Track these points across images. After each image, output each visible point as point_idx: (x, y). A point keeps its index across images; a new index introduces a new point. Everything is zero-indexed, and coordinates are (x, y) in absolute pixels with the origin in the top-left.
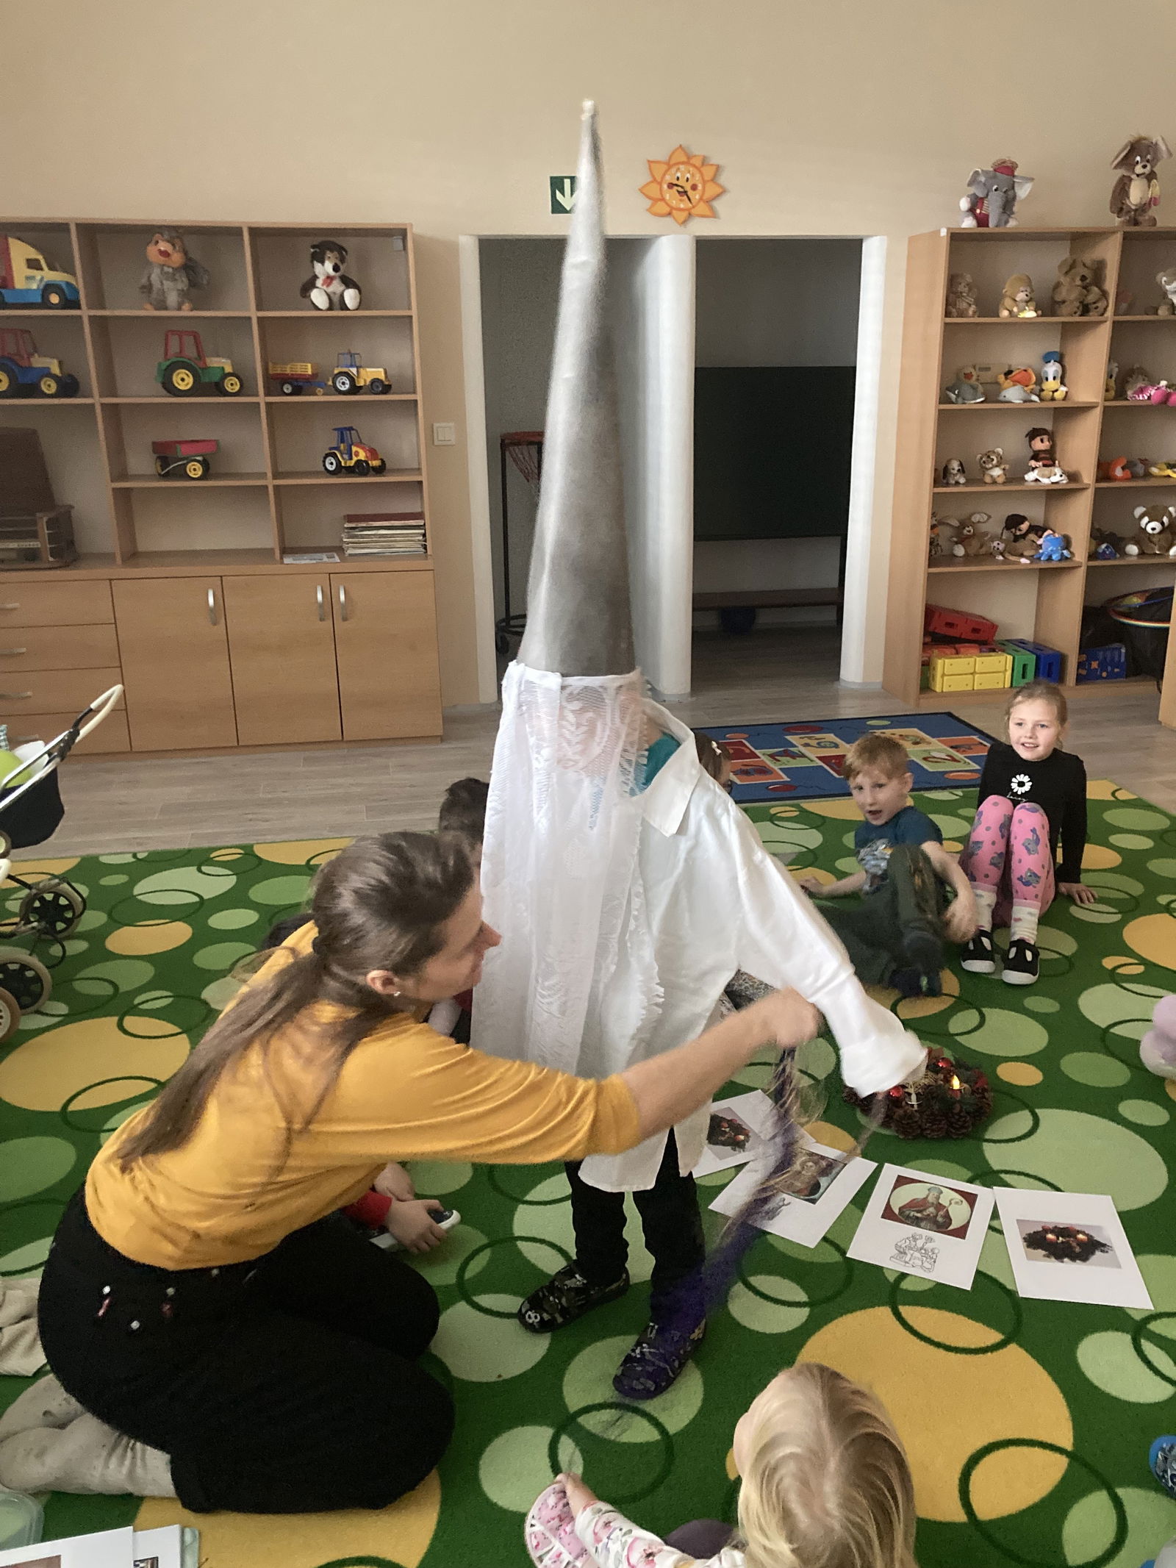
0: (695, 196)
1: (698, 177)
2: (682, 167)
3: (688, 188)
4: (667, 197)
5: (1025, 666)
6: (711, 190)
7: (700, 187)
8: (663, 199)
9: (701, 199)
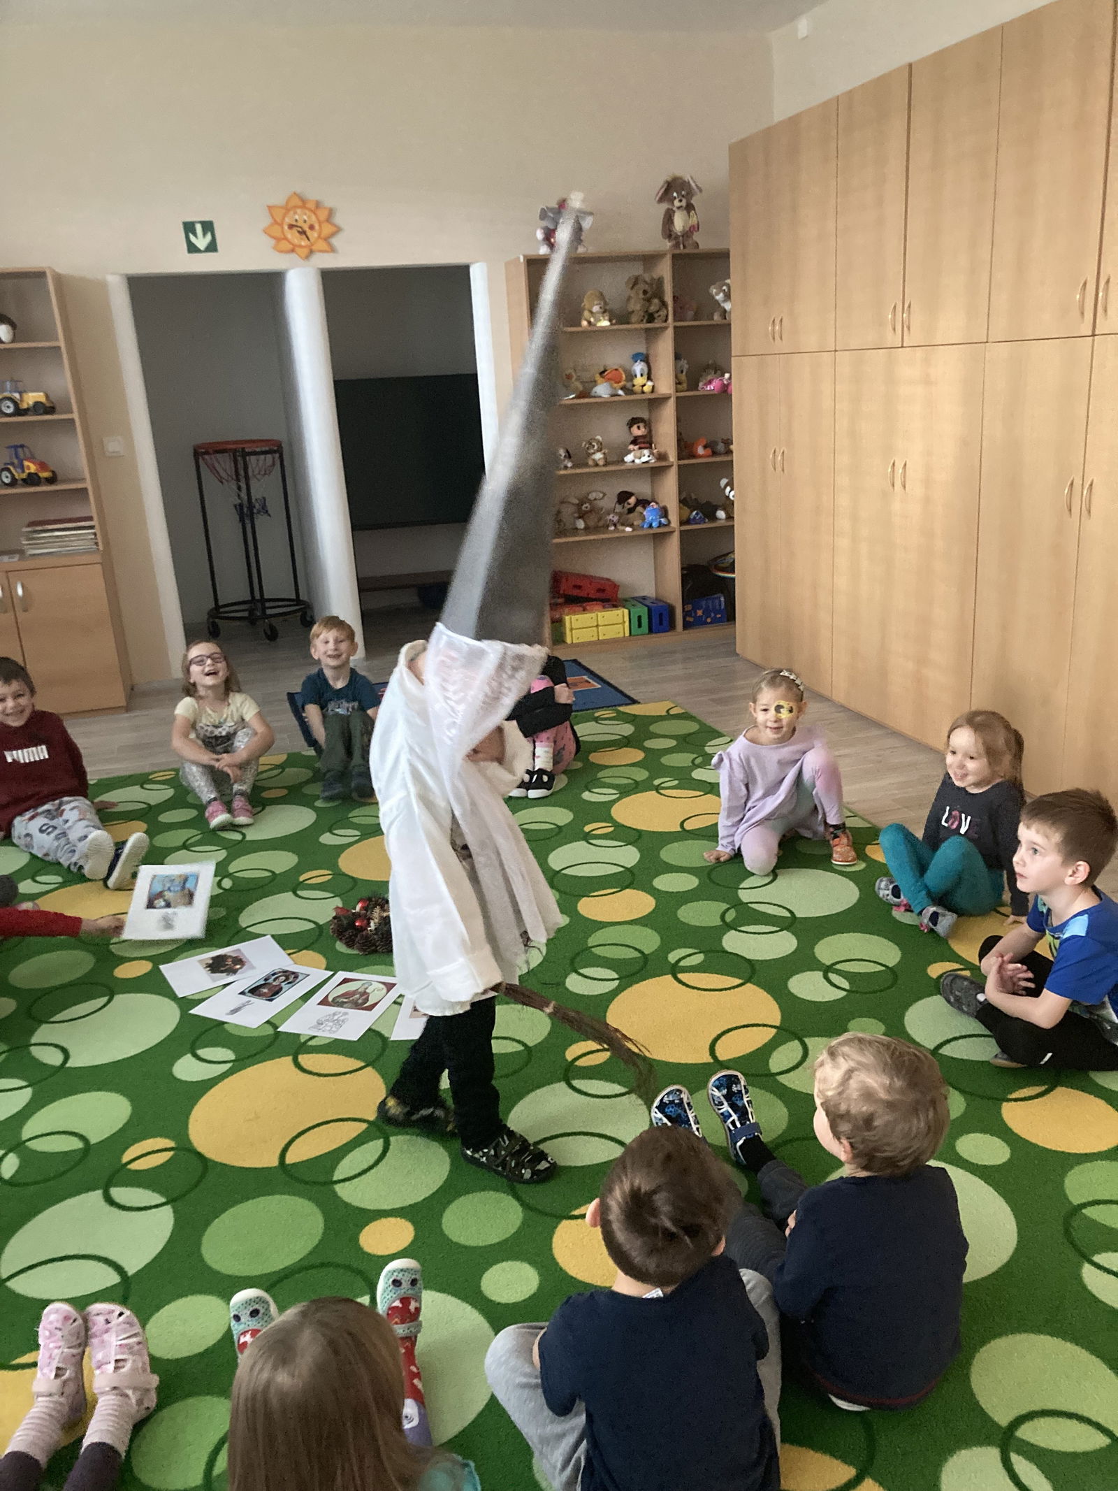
0: (313, 235)
1: (313, 218)
2: (299, 211)
3: (306, 228)
4: (289, 236)
5: (639, 618)
6: (327, 229)
7: (317, 227)
8: (286, 239)
9: (319, 237)
